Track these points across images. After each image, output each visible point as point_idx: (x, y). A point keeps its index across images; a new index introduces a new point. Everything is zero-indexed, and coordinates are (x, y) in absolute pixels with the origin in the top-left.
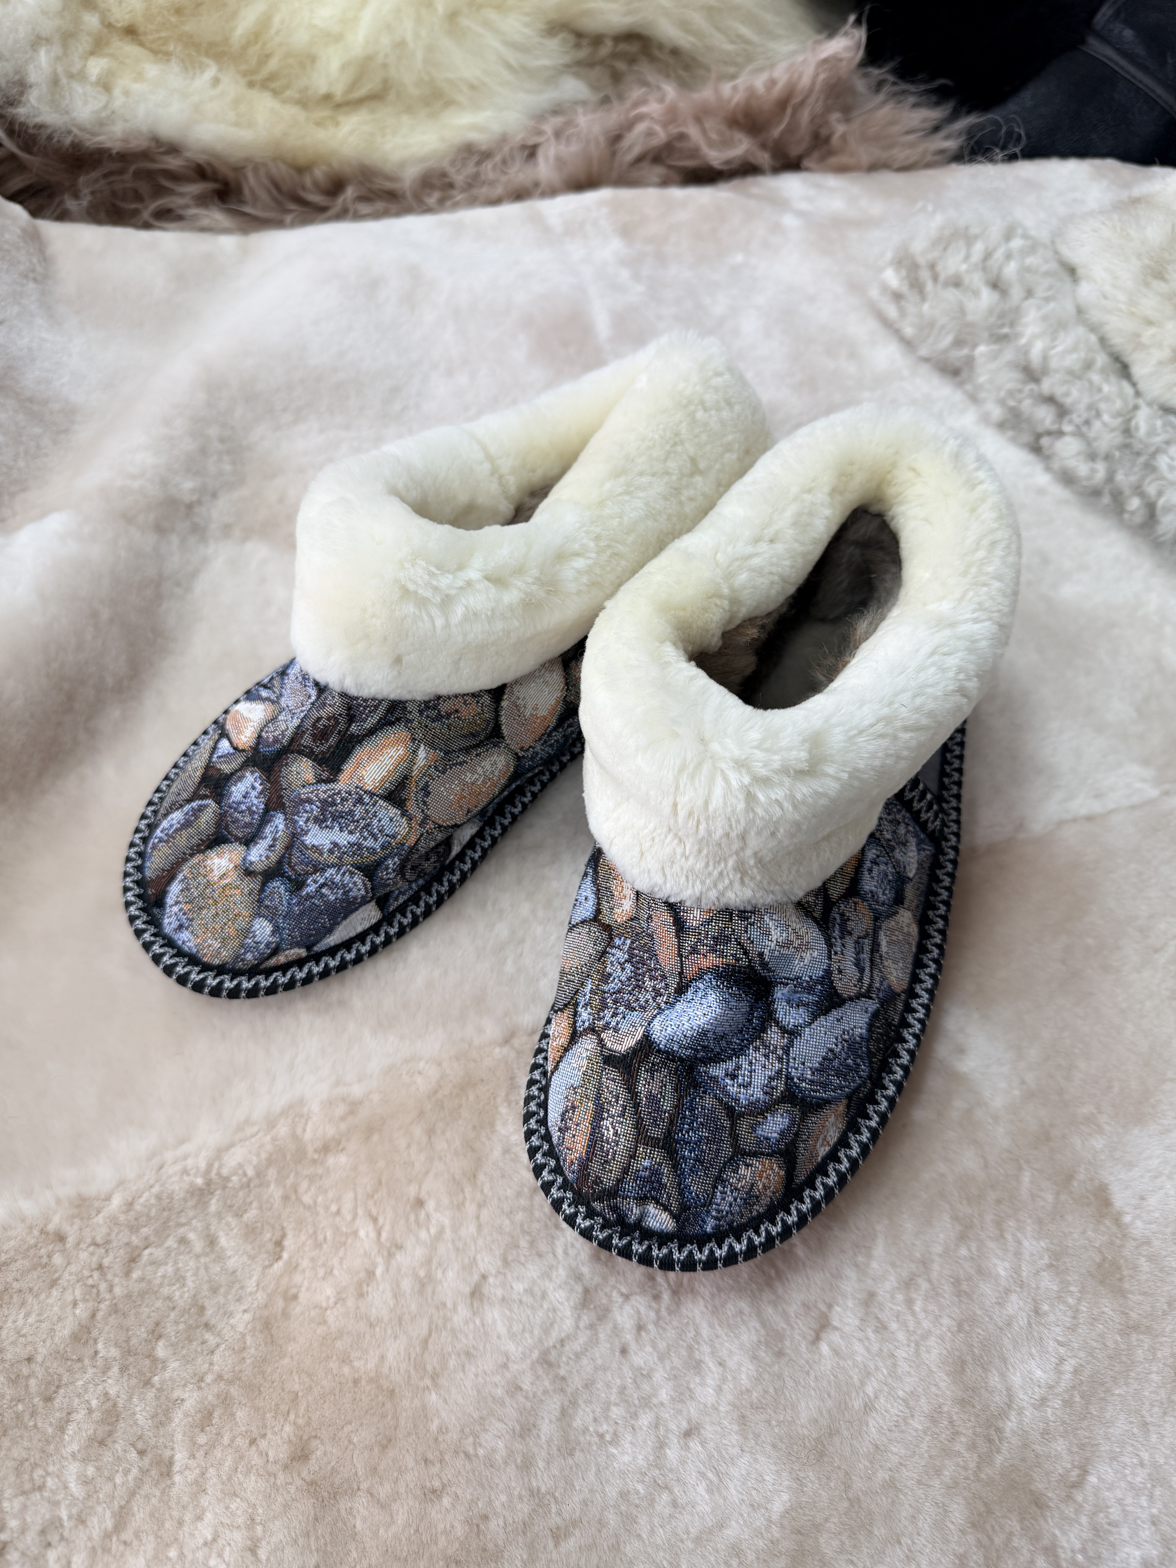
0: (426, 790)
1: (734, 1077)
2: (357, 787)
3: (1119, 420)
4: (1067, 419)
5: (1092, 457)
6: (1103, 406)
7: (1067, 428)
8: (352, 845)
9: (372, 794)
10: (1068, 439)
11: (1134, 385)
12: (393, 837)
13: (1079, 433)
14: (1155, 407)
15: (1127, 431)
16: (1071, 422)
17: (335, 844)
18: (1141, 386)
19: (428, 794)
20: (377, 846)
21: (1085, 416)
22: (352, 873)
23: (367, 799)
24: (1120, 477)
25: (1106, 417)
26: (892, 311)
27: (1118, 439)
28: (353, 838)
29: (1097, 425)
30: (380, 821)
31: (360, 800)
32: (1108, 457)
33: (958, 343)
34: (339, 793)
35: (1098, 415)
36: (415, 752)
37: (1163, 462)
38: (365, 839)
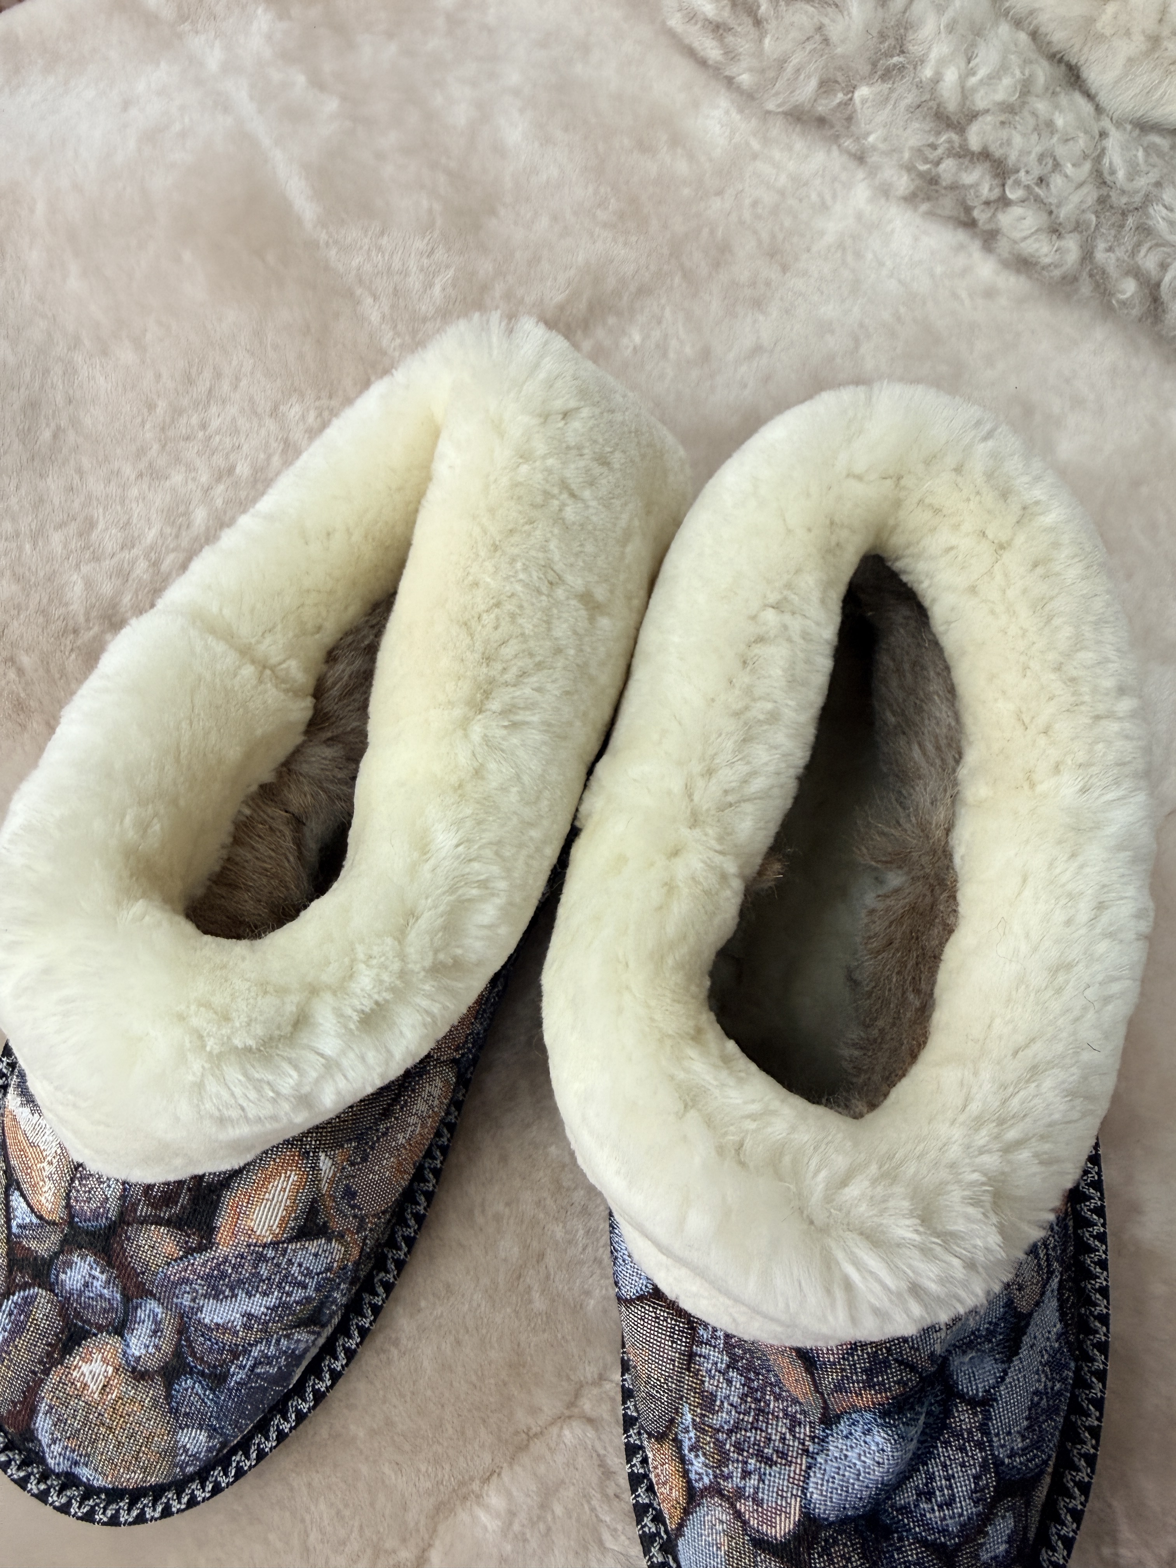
0: (350, 1194)
1: (929, 1495)
2: (249, 1246)
3: (1087, 166)
4: (1009, 182)
5: (1055, 230)
6: (1061, 151)
7: (1012, 194)
8: (274, 1309)
9: (275, 1244)
10: (1017, 211)
11: (1090, 96)
12: (329, 1269)
13: (1032, 199)
14: (1129, 127)
15: (1100, 178)
16: (1018, 183)
17: (249, 1316)
18: (1103, 98)
19: (354, 1195)
20: (311, 1292)
21: (1036, 172)
22: (287, 1336)
23: (270, 1253)
24: (1100, 255)
25: (1069, 168)
26: (712, 50)
27: (1089, 195)
28: (272, 1301)
29: (1057, 181)
30: (300, 1265)
31: (261, 1258)
32: (1078, 227)
33: (826, 85)
34: (226, 1260)
35: (1057, 166)
36: (315, 1168)
37: (1158, 216)
38: (289, 1294)
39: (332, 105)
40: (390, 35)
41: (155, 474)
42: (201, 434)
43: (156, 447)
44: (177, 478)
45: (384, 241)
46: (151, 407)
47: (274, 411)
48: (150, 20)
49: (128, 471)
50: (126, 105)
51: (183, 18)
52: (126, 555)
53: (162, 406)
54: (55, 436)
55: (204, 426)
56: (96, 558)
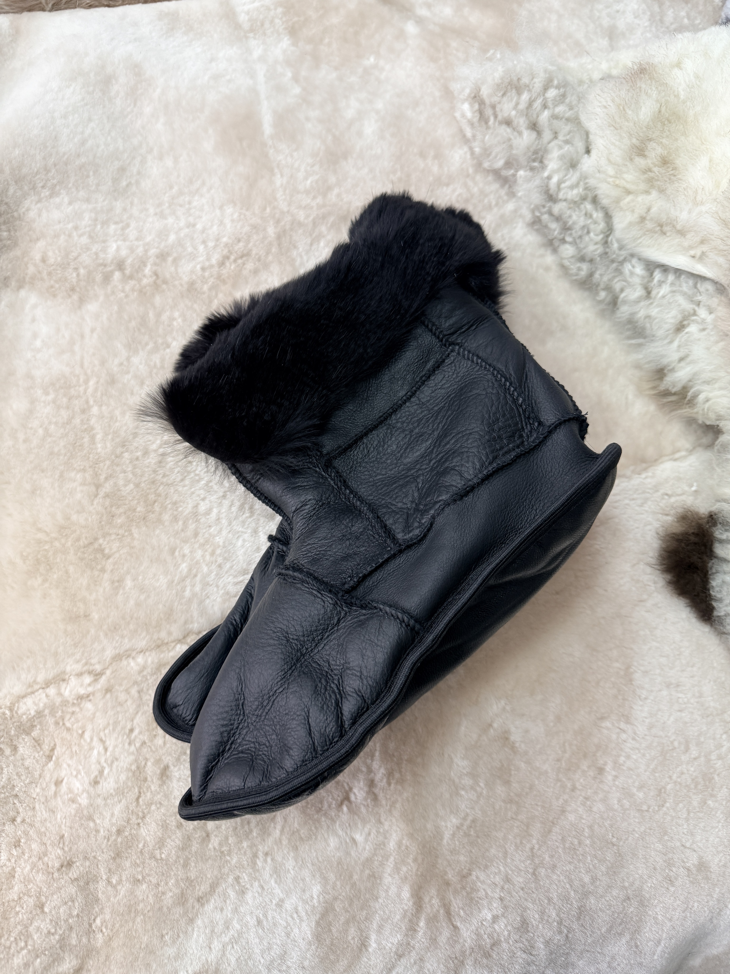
3: (602, 237)
4: (568, 232)
5: (581, 259)
7: (568, 239)
10: (568, 246)
13: (575, 243)
15: (606, 244)
16: (571, 235)
21: (580, 232)
24: (597, 276)
25: (593, 235)
26: (468, 133)
29: (586, 239)
32: (591, 261)
33: (507, 165)
35: (588, 233)
39: (297, 90)
40: (336, 69)
41: (162, 215)
42: (187, 206)
43: (167, 205)
44: (170, 220)
45: (295, 154)
46: (171, 188)
47: (221, 208)
48: (238, 26)
49: (152, 211)
50: (212, 60)
51: (252, 30)
52: (136, 243)
53: (175, 189)
54: (127, 186)
55: (190, 203)
56: (124, 240)
